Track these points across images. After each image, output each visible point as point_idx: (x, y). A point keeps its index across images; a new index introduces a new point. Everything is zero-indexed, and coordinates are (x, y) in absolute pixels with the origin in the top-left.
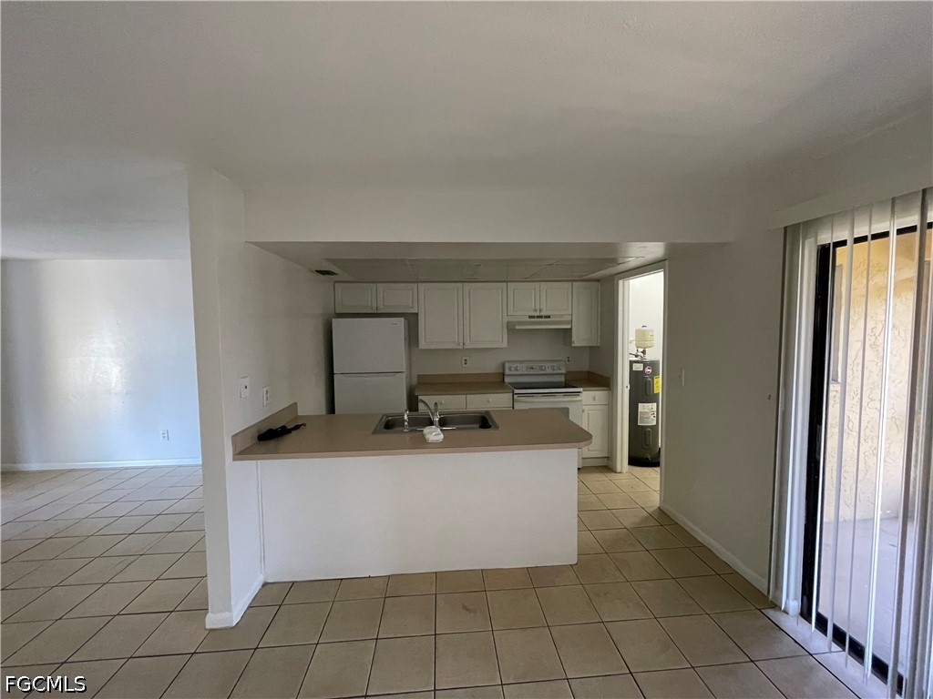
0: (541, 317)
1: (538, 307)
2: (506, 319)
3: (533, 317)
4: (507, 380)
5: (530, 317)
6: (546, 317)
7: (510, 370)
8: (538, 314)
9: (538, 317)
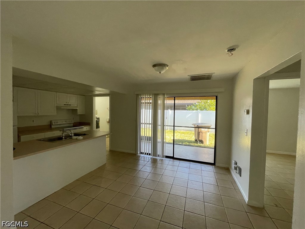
0: (68, 105)
1: (67, 102)
2: (56, 105)
3: (65, 105)
4: (53, 127)
5: (64, 105)
6: (70, 105)
7: (54, 123)
8: (67, 104)
9: (67, 105)
